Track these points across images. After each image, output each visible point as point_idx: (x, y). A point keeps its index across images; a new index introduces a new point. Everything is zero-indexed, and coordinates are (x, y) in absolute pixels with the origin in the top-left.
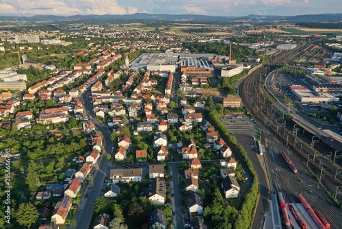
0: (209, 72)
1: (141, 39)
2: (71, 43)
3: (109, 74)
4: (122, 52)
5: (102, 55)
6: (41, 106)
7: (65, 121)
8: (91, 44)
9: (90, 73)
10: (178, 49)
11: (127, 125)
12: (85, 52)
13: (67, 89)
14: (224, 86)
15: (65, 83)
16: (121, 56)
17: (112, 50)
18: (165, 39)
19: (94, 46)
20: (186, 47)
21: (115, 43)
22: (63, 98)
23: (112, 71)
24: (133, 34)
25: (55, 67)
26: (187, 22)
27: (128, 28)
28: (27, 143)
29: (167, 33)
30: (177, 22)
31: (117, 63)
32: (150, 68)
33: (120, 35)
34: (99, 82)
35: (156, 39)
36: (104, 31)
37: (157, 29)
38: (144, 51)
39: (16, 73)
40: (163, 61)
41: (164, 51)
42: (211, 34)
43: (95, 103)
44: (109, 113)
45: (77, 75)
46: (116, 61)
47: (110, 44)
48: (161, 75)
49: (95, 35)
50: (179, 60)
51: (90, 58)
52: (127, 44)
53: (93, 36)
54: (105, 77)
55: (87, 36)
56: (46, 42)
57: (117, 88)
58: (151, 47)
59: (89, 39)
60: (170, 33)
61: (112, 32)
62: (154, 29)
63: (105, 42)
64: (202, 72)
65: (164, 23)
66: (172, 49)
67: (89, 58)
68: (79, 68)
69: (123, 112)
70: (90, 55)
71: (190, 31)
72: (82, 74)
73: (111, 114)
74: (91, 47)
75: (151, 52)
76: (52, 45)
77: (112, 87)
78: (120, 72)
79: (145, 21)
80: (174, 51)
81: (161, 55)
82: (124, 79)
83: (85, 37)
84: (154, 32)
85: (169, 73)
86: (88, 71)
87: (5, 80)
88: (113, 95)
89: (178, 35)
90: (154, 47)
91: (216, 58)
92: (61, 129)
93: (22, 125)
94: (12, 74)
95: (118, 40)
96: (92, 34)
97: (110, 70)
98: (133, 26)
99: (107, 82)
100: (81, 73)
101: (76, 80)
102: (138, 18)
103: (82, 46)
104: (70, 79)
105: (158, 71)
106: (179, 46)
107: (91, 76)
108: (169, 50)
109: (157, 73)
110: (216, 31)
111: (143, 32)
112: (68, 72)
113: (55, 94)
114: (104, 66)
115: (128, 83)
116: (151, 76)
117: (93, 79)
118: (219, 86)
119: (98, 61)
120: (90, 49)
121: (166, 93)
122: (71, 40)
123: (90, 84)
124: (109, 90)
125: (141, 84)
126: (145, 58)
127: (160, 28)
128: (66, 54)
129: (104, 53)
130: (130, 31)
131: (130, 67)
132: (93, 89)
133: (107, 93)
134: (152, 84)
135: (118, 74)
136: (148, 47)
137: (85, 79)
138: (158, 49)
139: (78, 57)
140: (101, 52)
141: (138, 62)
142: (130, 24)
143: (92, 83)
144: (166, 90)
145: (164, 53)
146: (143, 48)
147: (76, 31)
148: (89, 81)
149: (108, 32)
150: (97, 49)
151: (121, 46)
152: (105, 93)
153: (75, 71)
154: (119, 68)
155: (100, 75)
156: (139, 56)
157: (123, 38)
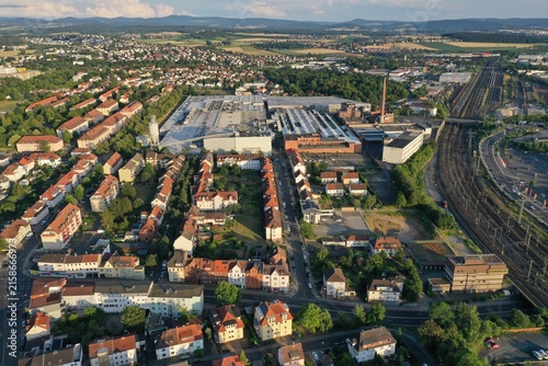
0: (351, 150)
1: (183, 62)
2: (38, 73)
3: (107, 169)
4: (141, 95)
5: (99, 103)
8: (80, 76)
9: (57, 162)
10: (259, 85)
12: (60, 99)
14: (415, 203)
16: (140, 107)
17: (124, 89)
18: (227, 63)
19: (85, 79)
20: (275, 82)
21: (130, 72)
23: (116, 156)
24: (167, 52)
26: (258, 31)
27: (157, 41)
29: (227, 49)
30: (241, 31)
31: (131, 130)
32: (211, 144)
33: (142, 55)
34: (70, 206)
35: (211, 63)
36: (112, 47)
37: (208, 43)
38: (190, 92)
40: (236, 118)
41: (232, 91)
42: (306, 51)
45: (19, 173)
46: (129, 121)
47: (119, 74)
48: (242, 164)
49: (93, 54)
50: (269, 114)
51: (66, 116)
52: (155, 76)
53: (89, 57)
54: (93, 182)
55: (78, 56)
57: (126, 223)
58: (204, 82)
59: (81, 63)
60: (233, 50)
61: (127, 48)
62: (203, 43)
63: (107, 71)
64: (333, 150)
65: (221, 32)
66: (248, 85)
67: (64, 115)
68: (32, 147)
70: (69, 106)
71: (268, 46)
72: (37, 167)
74: (80, 82)
75: (206, 93)
77: (108, 220)
78: (136, 161)
79: (188, 29)
80: (251, 90)
81: (227, 99)
82: (148, 184)
83: (74, 59)
84: (204, 49)
85: (261, 158)
86: (52, 157)
88: (108, 265)
89: (249, 53)
90: (212, 81)
91: (349, 110)
95: (136, 65)
96: (87, 52)
98: (166, 37)
99: (96, 202)
100: (31, 165)
102: (174, 23)
103: (61, 80)
105: (233, 154)
106: (258, 79)
107: (57, 175)
108: (241, 89)
109: (231, 161)
110: (312, 47)
111: (185, 48)
114: (96, 142)
115: (156, 202)
116: (216, 170)
117: (59, 190)
118: (404, 202)
119: (86, 123)
120: (76, 87)
121: (268, 237)
122: (42, 64)
123: (46, 211)
124: (100, 231)
125: (193, 206)
126: (194, 109)
127: (214, 42)
128: (15, 102)
129: (103, 98)
130: (161, 46)
131: (161, 137)
132: (50, 239)
133: (86, 261)
134: (226, 203)
135: (130, 168)
136: (199, 81)
137: (40, 187)
138: (219, 84)
139: (39, 112)
140: (97, 96)
141: (180, 122)
142: (160, 34)
143: (52, 204)
144: (268, 230)
145: (234, 94)
146: (188, 83)
147: (59, 47)
148: (44, 199)
149: (120, 49)
150: (90, 88)
151: (143, 78)
152: (80, 261)
153: (17, 159)
154: (135, 143)
155: (81, 170)
156: (180, 103)
157: (148, 61)
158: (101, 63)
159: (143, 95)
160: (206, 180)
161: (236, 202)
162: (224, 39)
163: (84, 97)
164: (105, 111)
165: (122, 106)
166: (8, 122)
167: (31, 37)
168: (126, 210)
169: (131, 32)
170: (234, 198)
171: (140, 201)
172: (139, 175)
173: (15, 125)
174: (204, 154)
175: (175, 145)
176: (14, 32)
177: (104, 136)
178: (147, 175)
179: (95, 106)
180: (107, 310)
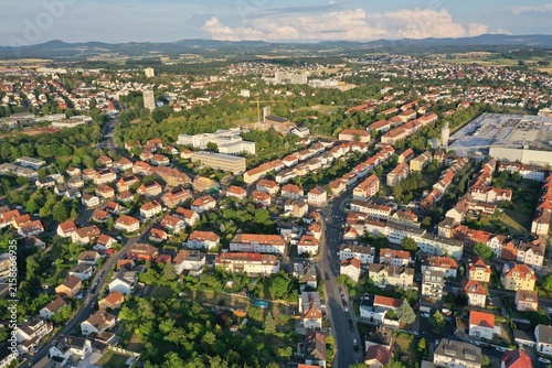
1: (486, 82)
2: (354, 86)
3: (401, 159)
4: (439, 108)
5: (400, 112)
6: (243, 219)
7: (269, 272)
8: (386, 90)
9: (365, 150)
11: (407, 328)
12: (370, 106)
13: (309, 184)
15: (312, 167)
16: (435, 117)
17: (422, 103)
18: (537, 84)
19: (391, 92)
21: (431, 89)
22: (291, 207)
23: (410, 151)
24: (470, 72)
25: (308, 131)
27: (461, 61)
28: (166, 326)
29: (542, 70)
31: (425, 134)
32: (496, 153)
33: (444, 74)
34: (374, 176)
35: (519, 84)
36: (416, 66)
37: (521, 63)
38: (488, 109)
39: (241, 139)
40: (532, 136)
41: (535, 112)
43: (349, 235)
44: (371, 274)
45: (339, 153)
46: (423, 128)
47: (420, 90)
48: (525, 173)
49: (400, 72)
51: (374, 118)
52: (454, 93)
53: (395, 75)
54: (390, 165)
55: (386, 74)
56: (315, 83)
57: (411, 196)
58: (504, 101)
59: (388, 80)
61: (431, 67)
62: (515, 63)
63: (410, 86)
65: (539, 52)
67: (373, 118)
68: (349, 138)
69: (406, 280)
70: (376, 112)
72: (350, 151)
73: (375, 277)
74: (386, 94)
75: (505, 111)
76: (322, 90)
77: (398, 192)
78: (426, 157)
79: (497, 48)
81: (526, 119)
82: (432, 174)
83: (382, 76)
84: (514, 69)
85: (547, 171)
86: (362, 146)
87: (221, 149)
88: (395, 216)
90: (513, 101)
92: (252, 294)
93: (187, 264)
94: (233, 141)
95: (438, 83)
96: (394, 70)
97: (406, 147)
98: (473, 56)
99: (391, 178)
100: (347, 149)
101: (334, 162)
102: (485, 43)
103: (371, 92)
104: (324, 161)
105: (518, 163)
107: (364, 158)
108: (546, 110)
109: (513, 169)
111: (491, 68)
112: (326, 145)
113: (283, 192)
114: (395, 139)
115: (437, 186)
116: (496, 174)
117: (366, 167)
119: (389, 126)
120: (382, 99)
121: (533, 231)
122: (357, 80)
123: (355, 179)
124: (391, 198)
125: (468, 194)
126: (487, 124)
127: (528, 62)
128: (336, 107)
129: (404, 108)
130: (465, 66)
131: (450, 143)
132: (358, 193)
133: (382, 209)
134: (499, 198)
135: (420, 160)
136: (499, 100)
137: (352, 163)
138: (521, 104)
139: (355, 114)
140: (399, 106)
141: (470, 134)
142: (466, 54)
143: (360, 175)
144: (534, 224)
145: (536, 114)
146: (487, 101)
147: (370, 66)
148: (356, 170)
149: (424, 68)
150: (394, 100)
151: (442, 95)
152: (377, 208)
153: (338, 144)
154: (426, 144)
155: (382, 157)
156: (474, 118)
157: (449, 80)
158: (405, 80)
159: (440, 108)
160: (484, 179)
161: (509, 199)
162: (541, 59)
163: (389, 107)
164: (404, 119)
165: (419, 116)
166: (333, 119)
167: (348, 58)
168: (412, 188)
169: (436, 53)
170: (508, 195)
171: (425, 183)
172: (425, 168)
173: (338, 122)
174: (488, 159)
175: (462, 150)
176: (336, 53)
177: (402, 136)
178: (433, 168)
179: (397, 114)
180: (391, 240)
